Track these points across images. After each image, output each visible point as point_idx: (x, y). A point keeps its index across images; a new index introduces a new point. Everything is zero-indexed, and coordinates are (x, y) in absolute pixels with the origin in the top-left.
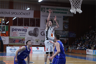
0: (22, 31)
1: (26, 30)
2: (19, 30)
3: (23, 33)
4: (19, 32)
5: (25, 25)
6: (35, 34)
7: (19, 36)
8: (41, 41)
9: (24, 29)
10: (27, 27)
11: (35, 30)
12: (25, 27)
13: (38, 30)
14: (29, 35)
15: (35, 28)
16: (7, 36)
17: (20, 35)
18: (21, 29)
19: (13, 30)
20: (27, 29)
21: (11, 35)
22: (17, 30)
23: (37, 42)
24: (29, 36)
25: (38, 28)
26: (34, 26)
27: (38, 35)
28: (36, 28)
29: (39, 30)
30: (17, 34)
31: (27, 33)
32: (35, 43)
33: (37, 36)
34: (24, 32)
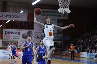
0: (15, 34)
1: (19, 33)
2: (13, 33)
3: (16, 36)
4: (13, 35)
5: (18, 28)
7: (12, 39)
9: (18, 32)
10: (20, 30)
11: (29, 33)
12: (19, 30)
13: (32, 33)
14: (23, 38)
15: (28, 31)
17: (14, 38)
18: (14, 32)
19: (6, 33)
20: (21, 32)
21: (4, 38)
24: (23, 39)
25: (32, 31)
26: (28, 29)
28: (30, 31)
30: (10, 36)
31: (21, 36)
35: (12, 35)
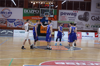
0: (71, 15)
1: (75, 14)
2: (69, 14)
3: (72, 18)
5: (74, 9)
6: (85, 18)
7: (68, 20)
8: (91, 26)
9: (74, 13)
10: (76, 11)
11: (85, 14)
12: (75, 11)
14: (79, 19)
15: (85, 13)
16: (55, 20)
18: (70, 13)
19: (62, 14)
20: (77, 13)
21: (59, 20)
22: (67, 14)
23: (87, 27)
24: (79, 21)
25: (89, 12)
26: (85, 10)
27: (88, 19)
28: (87, 13)
29: (90, 14)
30: (66, 18)
31: (77, 17)
32: (85, 28)
33: (87, 21)
34: (73, 16)
35: (67, 16)
